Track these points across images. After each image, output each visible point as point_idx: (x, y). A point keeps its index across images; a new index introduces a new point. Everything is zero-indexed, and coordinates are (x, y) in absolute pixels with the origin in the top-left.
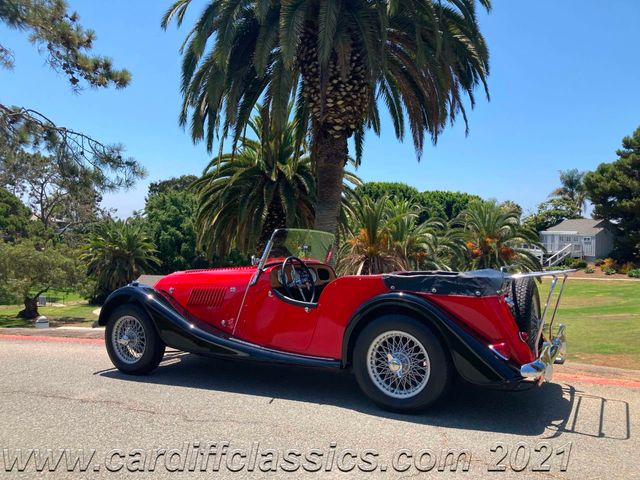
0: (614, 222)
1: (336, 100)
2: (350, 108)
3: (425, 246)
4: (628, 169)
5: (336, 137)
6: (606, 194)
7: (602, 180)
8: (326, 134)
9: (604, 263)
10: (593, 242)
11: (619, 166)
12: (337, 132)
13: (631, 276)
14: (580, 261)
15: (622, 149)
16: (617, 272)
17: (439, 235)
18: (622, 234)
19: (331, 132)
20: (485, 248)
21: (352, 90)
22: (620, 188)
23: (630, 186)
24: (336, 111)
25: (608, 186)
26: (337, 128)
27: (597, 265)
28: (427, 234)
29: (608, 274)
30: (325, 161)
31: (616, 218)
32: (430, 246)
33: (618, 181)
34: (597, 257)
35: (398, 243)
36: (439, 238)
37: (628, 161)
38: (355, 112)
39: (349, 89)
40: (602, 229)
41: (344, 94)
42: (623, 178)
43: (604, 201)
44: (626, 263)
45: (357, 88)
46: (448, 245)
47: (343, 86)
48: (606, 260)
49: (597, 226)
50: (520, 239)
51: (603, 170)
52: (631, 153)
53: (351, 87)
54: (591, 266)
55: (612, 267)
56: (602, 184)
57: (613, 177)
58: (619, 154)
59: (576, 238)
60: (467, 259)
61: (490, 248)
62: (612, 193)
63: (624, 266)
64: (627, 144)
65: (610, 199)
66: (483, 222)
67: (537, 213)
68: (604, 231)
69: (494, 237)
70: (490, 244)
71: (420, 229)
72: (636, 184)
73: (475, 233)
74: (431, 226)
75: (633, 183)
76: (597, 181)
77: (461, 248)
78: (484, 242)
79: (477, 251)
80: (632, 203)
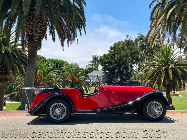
0: (107, 72)
1: (37, 28)
2: (41, 31)
3: (54, 79)
4: (111, 56)
5: (36, 40)
6: (106, 63)
7: (105, 59)
8: (32, 39)
10: (102, 78)
11: (109, 55)
12: (36, 39)
15: (110, 50)
17: (58, 75)
18: (109, 75)
19: (34, 39)
20: (73, 80)
21: (42, 25)
23: (112, 61)
24: (36, 32)
26: (37, 37)
28: (54, 74)
30: (31, 48)
31: (108, 71)
32: (55, 78)
33: (109, 59)
37: (111, 53)
38: (43, 33)
39: (41, 25)
41: (40, 26)
42: (110, 59)
43: (105, 65)
45: (44, 25)
46: (61, 78)
47: (39, 23)
48: (105, 83)
49: (103, 73)
50: (84, 77)
51: (105, 55)
52: (112, 51)
53: (42, 24)
56: (104, 60)
57: (107, 58)
58: (109, 51)
60: (67, 83)
61: (75, 79)
62: (107, 63)
64: (111, 48)
65: (106, 65)
66: (73, 70)
67: (85, 68)
68: (105, 75)
69: (76, 76)
70: (75, 78)
71: (51, 73)
72: (114, 61)
73: (70, 74)
74: (55, 72)
75: (113, 60)
76: (103, 59)
77: (66, 79)
78: (73, 78)
79: (70, 80)
80: (112, 66)
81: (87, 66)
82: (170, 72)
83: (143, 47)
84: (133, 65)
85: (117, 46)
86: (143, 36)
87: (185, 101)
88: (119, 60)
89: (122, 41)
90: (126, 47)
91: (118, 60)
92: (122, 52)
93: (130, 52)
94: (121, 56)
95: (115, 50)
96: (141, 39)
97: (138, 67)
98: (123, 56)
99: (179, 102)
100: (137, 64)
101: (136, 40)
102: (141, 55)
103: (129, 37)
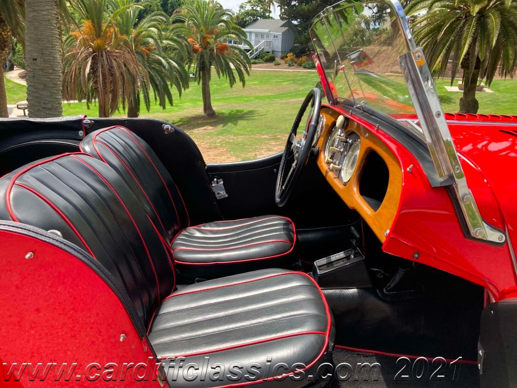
3: (151, 40)
9: (287, 57)
10: (280, 39)
13: (305, 68)
14: (271, 55)
16: (295, 65)
17: (164, 30)
18: (300, 33)
20: (205, 44)
27: (282, 58)
28: (152, 29)
29: (290, 65)
31: (296, 19)
32: (155, 40)
34: (283, 52)
35: (125, 37)
36: (163, 33)
40: (287, 28)
43: (289, 4)
44: (301, 56)
46: (172, 40)
48: (289, 55)
49: (283, 26)
54: (278, 60)
55: (292, 60)
59: (268, 35)
60: (189, 54)
61: (208, 43)
63: (300, 59)
65: (293, 3)
66: (202, 17)
67: (238, 12)
68: (288, 30)
69: (212, 33)
70: (208, 40)
71: (145, 23)
73: (195, 29)
74: (155, 20)
77: (184, 43)
78: (204, 38)
79: (197, 46)
80: (308, 6)
81: (242, 7)
87: (504, 104)
99: (487, 108)
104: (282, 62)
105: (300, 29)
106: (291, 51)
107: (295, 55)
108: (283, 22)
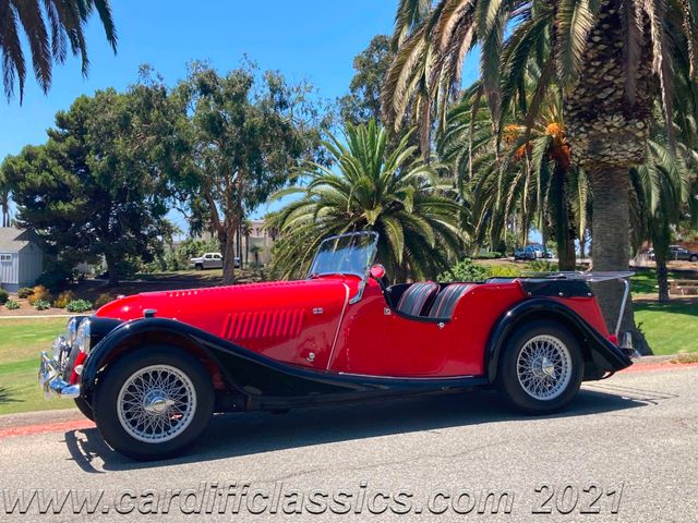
4: (62, 157)
6: (33, 191)
7: (29, 171)
9: (32, 293)
10: (16, 261)
11: (52, 152)
13: (72, 311)
15: (55, 128)
16: (52, 306)
18: (53, 251)
22: (54, 184)
23: (67, 182)
25: (39, 180)
27: (22, 296)
29: (40, 309)
31: (45, 227)
33: (51, 173)
34: (22, 285)
37: (62, 147)
42: (59, 170)
43: (30, 201)
44: (62, 291)
48: (37, 289)
49: (20, 238)
51: (29, 155)
52: (67, 135)
54: (13, 297)
55: (44, 299)
56: (29, 176)
57: (44, 167)
58: (51, 134)
62: (42, 190)
63: (61, 296)
64: (62, 122)
65: (38, 199)
68: (30, 246)
72: (76, 181)
75: (71, 179)
76: (22, 170)
80: (71, 206)
82: (395, 232)
83: (214, 126)
84: (168, 203)
85: (94, 114)
86: (212, 74)
88: (106, 176)
89: (111, 91)
90: (136, 121)
91: (100, 178)
92: (119, 142)
93: (158, 141)
94: (114, 161)
95: (84, 131)
96: (205, 89)
97: (189, 213)
98: (126, 159)
100: (182, 200)
101: (186, 93)
102: (208, 161)
103: (153, 75)
104: (25, 302)
105: (53, 243)
106: (37, 283)
107: (48, 290)
108: (20, 232)
